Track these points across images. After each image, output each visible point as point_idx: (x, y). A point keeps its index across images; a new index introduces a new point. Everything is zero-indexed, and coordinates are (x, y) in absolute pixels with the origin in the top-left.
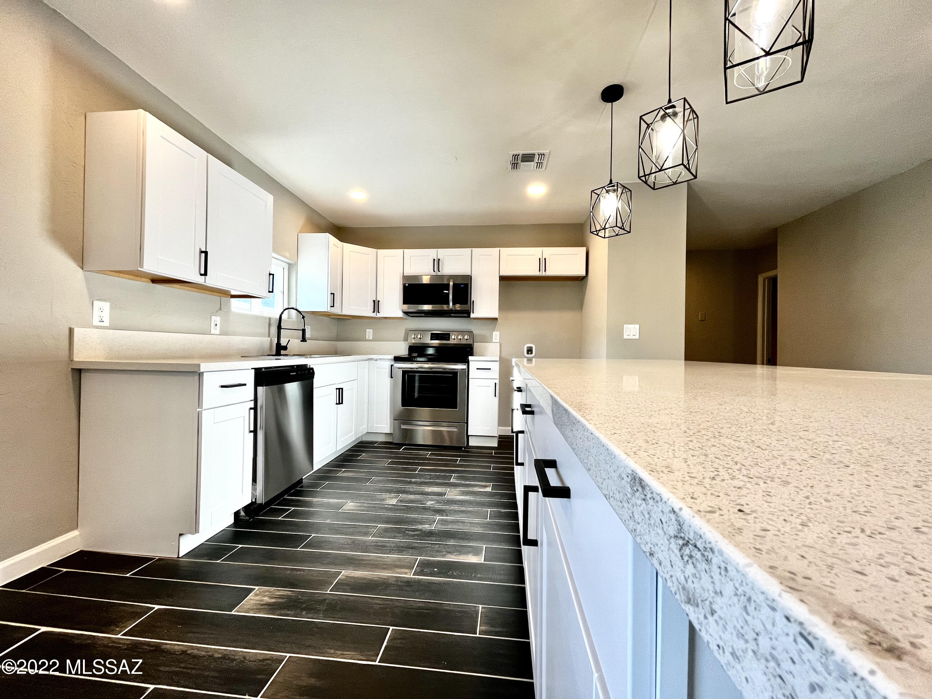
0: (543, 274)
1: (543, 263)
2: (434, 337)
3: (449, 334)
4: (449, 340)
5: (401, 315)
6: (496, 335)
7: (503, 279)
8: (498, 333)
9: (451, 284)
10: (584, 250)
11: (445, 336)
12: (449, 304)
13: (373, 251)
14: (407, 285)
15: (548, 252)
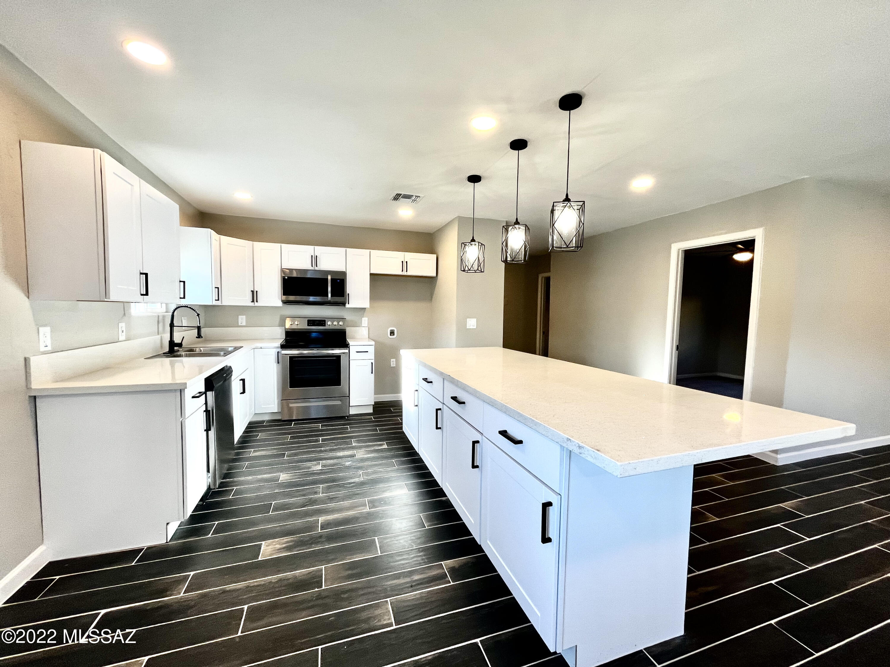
0: (405, 273)
1: (405, 265)
2: (311, 323)
3: (325, 321)
4: (325, 326)
5: (280, 304)
6: (365, 321)
7: (371, 274)
8: (367, 319)
9: (329, 278)
10: (435, 256)
11: (322, 322)
12: (327, 296)
13: (251, 243)
14: (286, 278)
15: (409, 257)
